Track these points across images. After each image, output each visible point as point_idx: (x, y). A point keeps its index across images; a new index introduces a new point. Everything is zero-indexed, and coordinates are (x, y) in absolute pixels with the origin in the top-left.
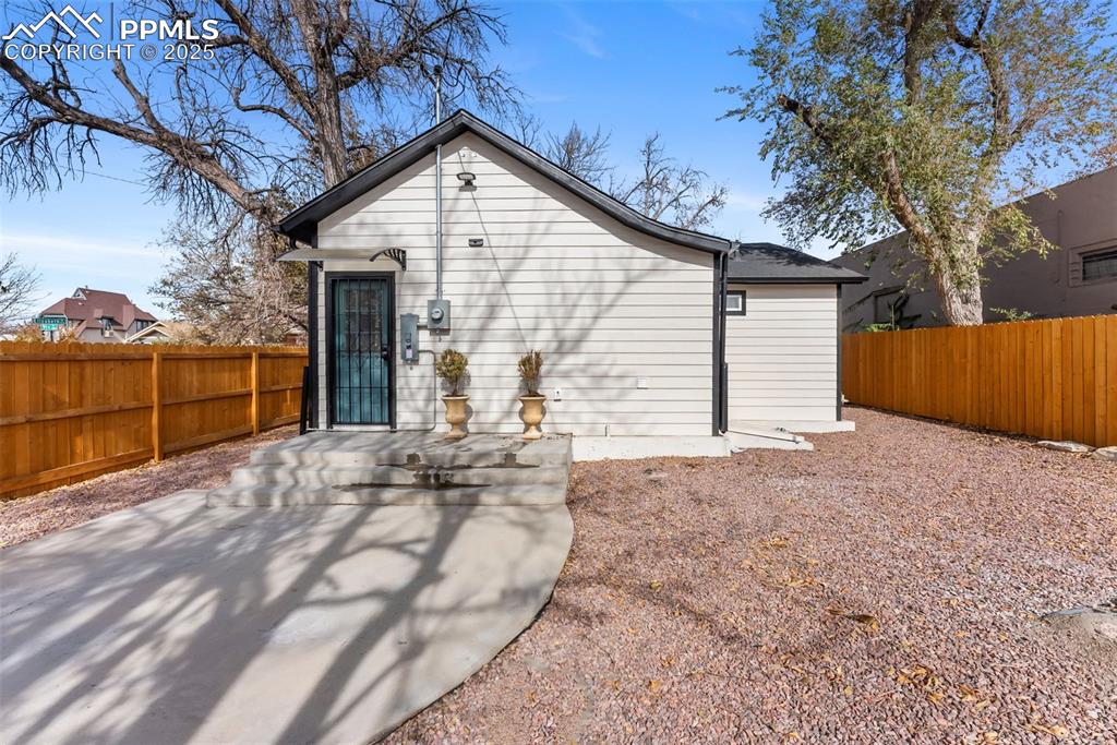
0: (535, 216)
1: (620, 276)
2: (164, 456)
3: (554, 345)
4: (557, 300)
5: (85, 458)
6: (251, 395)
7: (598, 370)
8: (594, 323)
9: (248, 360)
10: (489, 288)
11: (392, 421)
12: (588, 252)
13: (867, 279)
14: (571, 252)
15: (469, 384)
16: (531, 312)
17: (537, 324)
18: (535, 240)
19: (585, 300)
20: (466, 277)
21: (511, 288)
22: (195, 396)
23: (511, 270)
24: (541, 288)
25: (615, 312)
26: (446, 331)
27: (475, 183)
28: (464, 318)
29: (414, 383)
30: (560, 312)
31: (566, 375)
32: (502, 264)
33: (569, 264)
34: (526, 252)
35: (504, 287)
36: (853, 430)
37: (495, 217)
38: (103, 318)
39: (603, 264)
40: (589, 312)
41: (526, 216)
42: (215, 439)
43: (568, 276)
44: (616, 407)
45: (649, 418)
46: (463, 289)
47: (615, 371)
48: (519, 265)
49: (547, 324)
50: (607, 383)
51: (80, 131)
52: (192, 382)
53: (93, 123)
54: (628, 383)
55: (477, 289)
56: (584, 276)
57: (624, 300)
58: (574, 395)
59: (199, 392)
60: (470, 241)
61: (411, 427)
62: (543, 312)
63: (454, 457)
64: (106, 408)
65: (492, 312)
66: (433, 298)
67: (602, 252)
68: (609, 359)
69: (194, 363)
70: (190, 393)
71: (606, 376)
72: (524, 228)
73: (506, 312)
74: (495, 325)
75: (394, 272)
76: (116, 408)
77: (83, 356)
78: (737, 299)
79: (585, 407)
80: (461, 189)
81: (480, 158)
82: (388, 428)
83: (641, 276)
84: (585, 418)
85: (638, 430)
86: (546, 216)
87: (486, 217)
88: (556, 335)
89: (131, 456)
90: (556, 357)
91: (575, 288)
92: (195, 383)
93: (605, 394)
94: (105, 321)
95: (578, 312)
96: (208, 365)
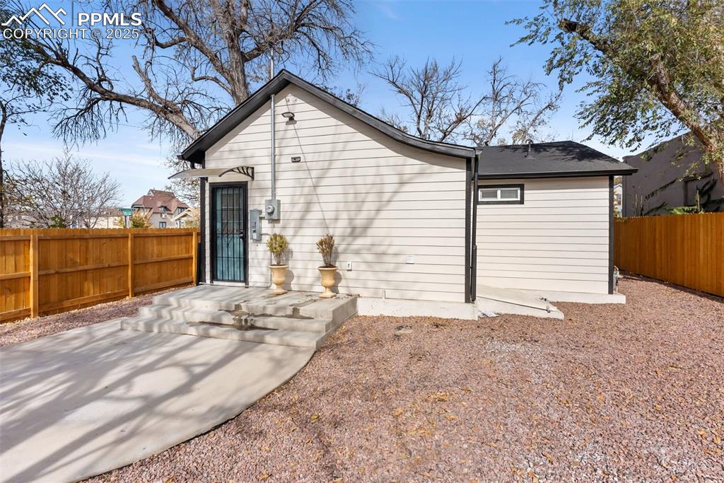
0: (336, 139)
1: (395, 179)
2: (135, 294)
3: (349, 230)
4: (351, 197)
5: (89, 294)
6: (192, 258)
7: (380, 249)
8: (377, 214)
9: (190, 237)
10: (306, 191)
11: (246, 280)
12: (373, 162)
13: (636, 171)
14: (361, 163)
15: (292, 257)
16: (333, 207)
17: (337, 215)
18: (336, 155)
19: (371, 197)
20: (291, 183)
21: (320, 190)
22: (155, 259)
23: (320, 178)
24: (340, 189)
25: (392, 206)
26: (278, 221)
27: (295, 118)
28: (289, 211)
29: (261, 255)
30: (353, 206)
31: (357, 252)
32: (314, 174)
33: (359, 171)
34: (330, 164)
35: (315, 189)
36: (624, 303)
37: (310, 141)
38: (162, 207)
39: (383, 171)
40: (373, 206)
41: (329, 139)
42: (168, 286)
43: (358, 180)
44: (391, 277)
45: (419, 286)
46: (290, 191)
47: (392, 250)
48: (325, 173)
49: (344, 215)
50: (387, 259)
51: (116, 104)
52: (153, 250)
53: (121, 99)
54: (401, 259)
55: (298, 191)
56: (370, 180)
57: (399, 197)
58: (363, 267)
59: (158, 257)
60: (292, 158)
61: (259, 285)
62: (341, 206)
63: (264, 308)
64: (100, 266)
65: (308, 207)
66: (270, 198)
67: (382, 162)
68: (387, 241)
69: (155, 239)
70: (152, 256)
71: (384, 254)
72: (329, 147)
73: (316, 207)
74: (310, 216)
75: (247, 182)
76: (107, 265)
77: (87, 236)
78: (517, 191)
79: (370, 275)
80: (287, 123)
81: (299, 101)
82: (243, 284)
83: (411, 179)
84: (371, 284)
85: (410, 295)
86: (343, 138)
87: (303, 141)
88: (350, 223)
89: (115, 294)
90: (349, 239)
91: (363, 189)
92: (156, 251)
93: (385, 267)
94: (163, 208)
95: (366, 206)
96: (164, 240)
